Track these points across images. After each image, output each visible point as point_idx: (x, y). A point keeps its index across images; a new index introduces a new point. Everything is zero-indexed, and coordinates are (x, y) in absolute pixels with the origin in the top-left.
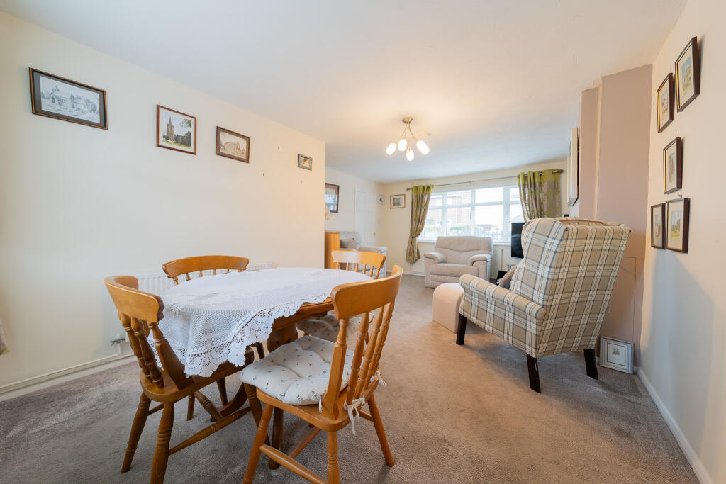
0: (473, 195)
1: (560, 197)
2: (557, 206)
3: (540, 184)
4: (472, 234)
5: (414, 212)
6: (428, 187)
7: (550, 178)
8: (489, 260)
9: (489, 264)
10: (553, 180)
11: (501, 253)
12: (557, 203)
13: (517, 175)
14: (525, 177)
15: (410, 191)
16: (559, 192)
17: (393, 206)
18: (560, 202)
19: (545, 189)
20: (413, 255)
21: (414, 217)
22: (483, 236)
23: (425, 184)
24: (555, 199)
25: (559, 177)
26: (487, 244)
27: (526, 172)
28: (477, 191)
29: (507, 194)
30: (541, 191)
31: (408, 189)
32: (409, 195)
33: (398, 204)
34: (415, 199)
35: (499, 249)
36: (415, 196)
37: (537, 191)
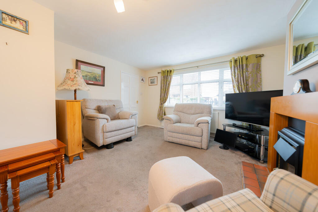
0: (200, 75)
1: (261, 74)
2: (259, 81)
3: (247, 65)
4: (199, 102)
5: (162, 88)
6: (171, 71)
7: (253, 61)
8: (210, 122)
9: (210, 125)
10: (256, 62)
11: (217, 115)
12: (259, 80)
13: (229, 60)
14: (236, 61)
15: (160, 74)
16: (260, 71)
17: (150, 84)
18: (261, 79)
19: (250, 69)
20: (162, 115)
21: (162, 90)
22: (205, 103)
23: (169, 69)
24: (257, 76)
25: (261, 60)
26: (208, 110)
27: (236, 57)
28: (201, 72)
29: (221, 74)
30: (247, 71)
31: (159, 73)
32: (160, 76)
33: (153, 83)
34: (163, 79)
35: (217, 113)
36: (163, 77)
37: (244, 71)
